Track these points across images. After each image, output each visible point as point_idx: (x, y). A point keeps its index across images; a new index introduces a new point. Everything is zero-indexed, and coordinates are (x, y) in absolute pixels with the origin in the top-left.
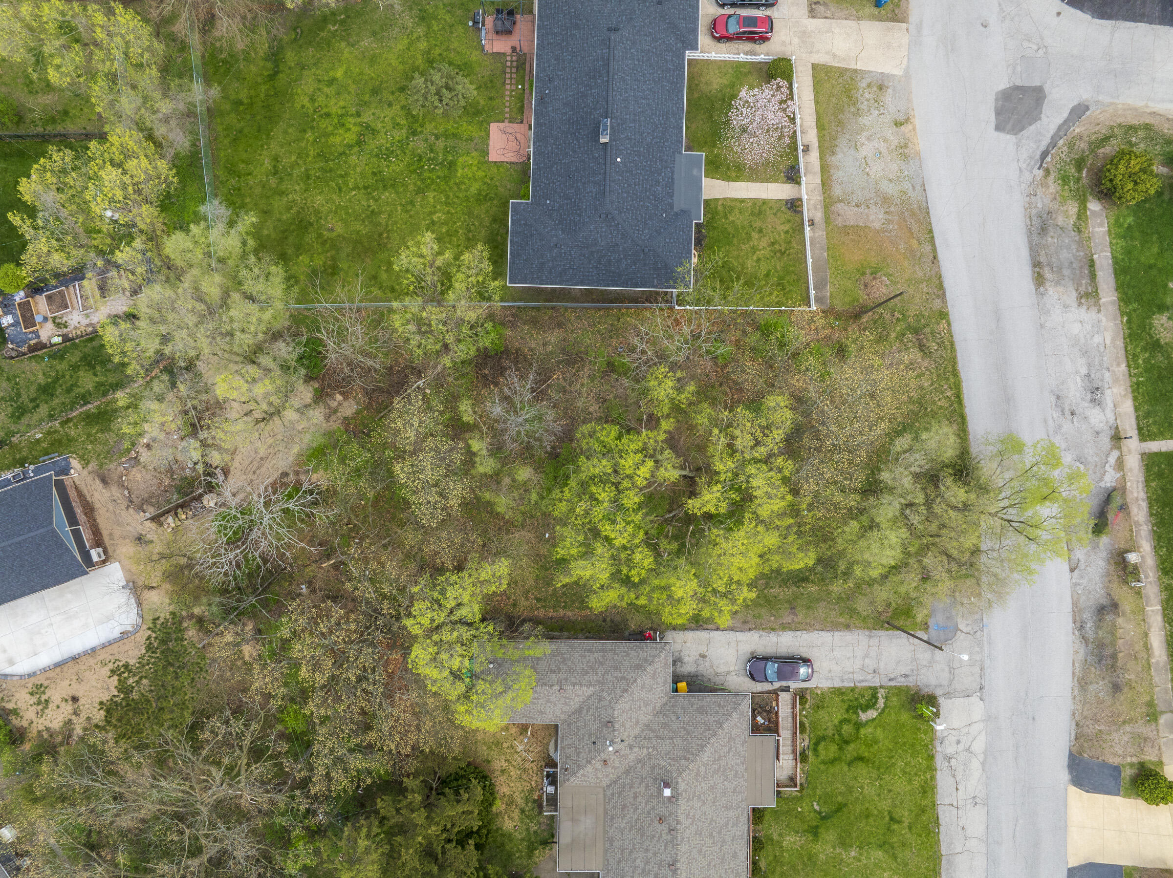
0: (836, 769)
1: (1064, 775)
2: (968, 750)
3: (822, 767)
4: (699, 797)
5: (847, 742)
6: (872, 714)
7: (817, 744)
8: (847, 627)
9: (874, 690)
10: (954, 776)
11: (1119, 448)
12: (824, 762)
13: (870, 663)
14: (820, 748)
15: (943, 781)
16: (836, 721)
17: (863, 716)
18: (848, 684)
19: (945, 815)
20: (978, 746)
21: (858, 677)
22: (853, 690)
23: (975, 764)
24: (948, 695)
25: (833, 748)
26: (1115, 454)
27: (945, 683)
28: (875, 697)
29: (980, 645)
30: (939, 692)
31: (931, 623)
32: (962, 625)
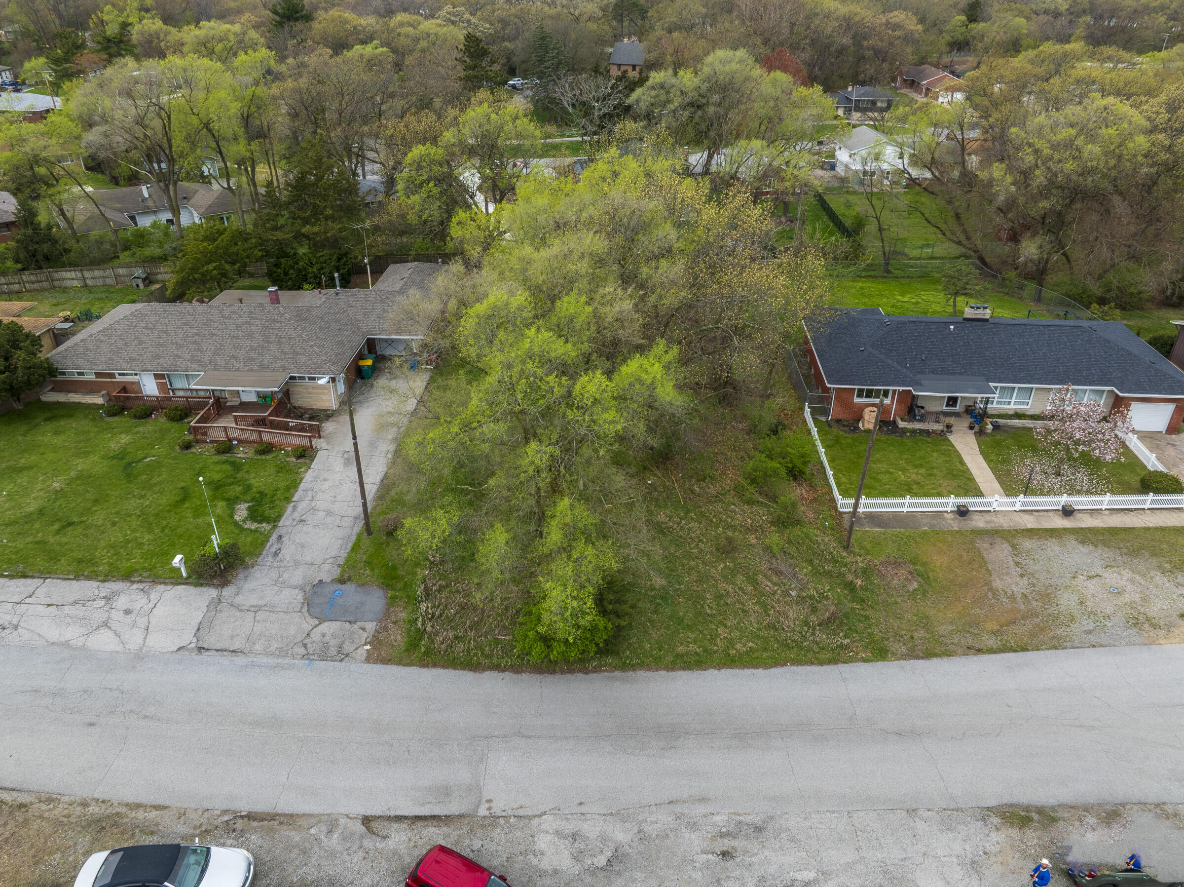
2: (105, 624)
5: (218, 488)
6: (242, 516)
9: (276, 520)
10: (75, 603)
13: (316, 516)
15: (78, 590)
17: (244, 506)
18: (299, 494)
21: (304, 505)
22: (289, 499)
25: (218, 477)
27: (241, 600)
28: (264, 520)
29: (281, 653)
30: (228, 591)
31: (350, 587)
32: (329, 628)
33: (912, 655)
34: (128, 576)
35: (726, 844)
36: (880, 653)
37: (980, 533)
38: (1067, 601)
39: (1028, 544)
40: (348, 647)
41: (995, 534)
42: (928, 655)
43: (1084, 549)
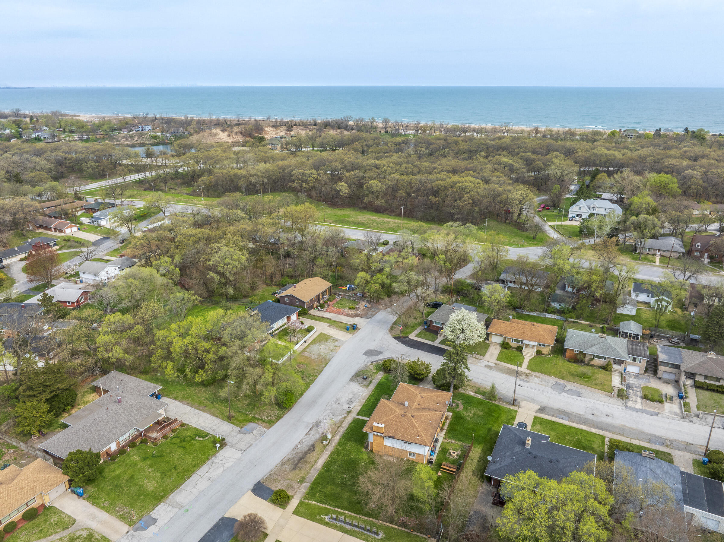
0: (173, 446)
1: (251, 486)
2: (223, 464)
3: (169, 443)
4: (125, 410)
5: (184, 441)
6: (201, 439)
7: (174, 437)
8: (217, 417)
9: (209, 434)
10: (210, 468)
11: (348, 414)
12: (171, 443)
13: (214, 427)
14: (174, 439)
15: (205, 468)
16: (187, 435)
17: (197, 438)
18: (201, 429)
19: (194, 478)
20: (227, 465)
21: (207, 429)
22: (201, 431)
23: (221, 469)
24: (231, 447)
25: (179, 441)
26: (346, 415)
27: (234, 443)
28: (206, 436)
29: (256, 440)
30: (229, 444)
31: (245, 427)
32: (255, 432)
33: (319, 374)
34: (208, 459)
35: (337, 403)
36: (316, 376)
37: (300, 353)
38: (322, 354)
39: (308, 350)
40: (263, 431)
41: (302, 352)
42: (321, 372)
43: (314, 346)
